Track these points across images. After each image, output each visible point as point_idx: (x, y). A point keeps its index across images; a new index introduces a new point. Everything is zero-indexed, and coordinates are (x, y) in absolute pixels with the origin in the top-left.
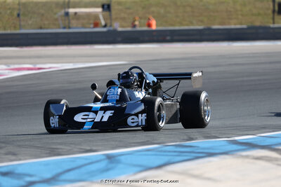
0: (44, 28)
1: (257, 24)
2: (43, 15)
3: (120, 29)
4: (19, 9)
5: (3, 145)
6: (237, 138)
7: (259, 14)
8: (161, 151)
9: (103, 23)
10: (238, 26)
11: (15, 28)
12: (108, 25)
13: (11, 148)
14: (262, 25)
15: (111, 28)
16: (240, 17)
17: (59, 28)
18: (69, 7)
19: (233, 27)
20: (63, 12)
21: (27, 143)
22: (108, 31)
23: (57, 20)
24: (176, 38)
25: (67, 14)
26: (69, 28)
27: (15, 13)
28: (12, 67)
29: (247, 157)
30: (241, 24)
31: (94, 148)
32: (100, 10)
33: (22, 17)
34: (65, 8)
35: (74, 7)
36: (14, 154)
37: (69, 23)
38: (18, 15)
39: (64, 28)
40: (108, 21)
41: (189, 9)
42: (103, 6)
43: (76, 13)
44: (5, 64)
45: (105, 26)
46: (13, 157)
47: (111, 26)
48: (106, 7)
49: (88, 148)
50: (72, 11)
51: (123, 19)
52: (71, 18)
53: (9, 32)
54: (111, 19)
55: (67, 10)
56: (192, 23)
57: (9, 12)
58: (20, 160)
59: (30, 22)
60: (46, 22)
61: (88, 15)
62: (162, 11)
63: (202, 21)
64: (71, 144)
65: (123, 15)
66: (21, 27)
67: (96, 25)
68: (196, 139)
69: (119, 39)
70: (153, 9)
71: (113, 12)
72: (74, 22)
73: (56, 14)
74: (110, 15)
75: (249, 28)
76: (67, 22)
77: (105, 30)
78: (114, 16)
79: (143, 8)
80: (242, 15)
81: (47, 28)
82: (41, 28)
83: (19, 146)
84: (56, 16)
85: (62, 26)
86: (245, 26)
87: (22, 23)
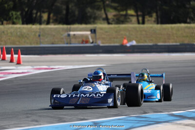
0: (55, 44)
1: (186, 42)
2: (54, 36)
3: (101, 45)
4: (40, 32)
5: (30, 115)
6: (174, 113)
7: (187, 36)
8: (127, 120)
9: (91, 41)
10: (174, 44)
11: (37, 43)
12: (94, 42)
13: (34, 117)
14: (189, 43)
15: (96, 44)
16: (175, 38)
17: (64, 44)
18: (70, 31)
19: (171, 44)
20: (66, 34)
21: (45, 114)
22: (95, 46)
23: (63, 38)
24: (136, 50)
25: (69, 35)
26: (70, 44)
27: (37, 34)
28: (35, 67)
29: (180, 124)
30: (176, 42)
31: (86, 118)
32: (89, 33)
33: (41, 37)
34: (67, 31)
35: (73, 31)
36: (37, 121)
37: (70, 41)
38: (39, 36)
39: (67, 44)
40: (94, 40)
41: (144, 33)
42: (91, 31)
43: (74, 35)
44: (31, 66)
45: (92, 43)
46: (36, 123)
47: (96, 43)
48: (93, 31)
49: (82, 118)
50: (72, 33)
51: (103, 38)
52: (71, 37)
53: (33, 46)
54: (96, 38)
55: (69, 33)
56: (146, 42)
57: (33, 33)
58: (40, 125)
59: (46, 40)
60: (56, 40)
61: (82, 36)
62: (127, 34)
63: (152, 40)
64: (72, 115)
65: (103, 36)
66: (41, 43)
67: (87, 42)
68: (149, 113)
69: (101, 51)
70: (122, 32)
71: (97, 34)
72: (73, 40)
73: (62, 35)
74: (96, 36)
75: (181, 45)
76: (69, 40)
77: (92, 45)
78: (98, 37)
79: (116, 32)
80: (177, 37)
81: (57, 44)
82: (53, 44)
83: (40, 116)
84: (62, 37)
85: (66, 42)
86: (178, 44)
87: (42, 41)
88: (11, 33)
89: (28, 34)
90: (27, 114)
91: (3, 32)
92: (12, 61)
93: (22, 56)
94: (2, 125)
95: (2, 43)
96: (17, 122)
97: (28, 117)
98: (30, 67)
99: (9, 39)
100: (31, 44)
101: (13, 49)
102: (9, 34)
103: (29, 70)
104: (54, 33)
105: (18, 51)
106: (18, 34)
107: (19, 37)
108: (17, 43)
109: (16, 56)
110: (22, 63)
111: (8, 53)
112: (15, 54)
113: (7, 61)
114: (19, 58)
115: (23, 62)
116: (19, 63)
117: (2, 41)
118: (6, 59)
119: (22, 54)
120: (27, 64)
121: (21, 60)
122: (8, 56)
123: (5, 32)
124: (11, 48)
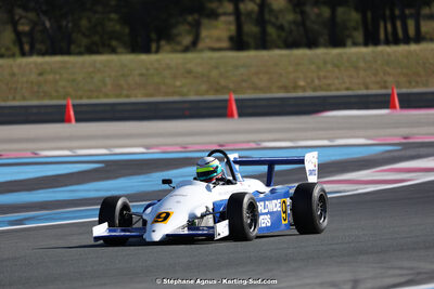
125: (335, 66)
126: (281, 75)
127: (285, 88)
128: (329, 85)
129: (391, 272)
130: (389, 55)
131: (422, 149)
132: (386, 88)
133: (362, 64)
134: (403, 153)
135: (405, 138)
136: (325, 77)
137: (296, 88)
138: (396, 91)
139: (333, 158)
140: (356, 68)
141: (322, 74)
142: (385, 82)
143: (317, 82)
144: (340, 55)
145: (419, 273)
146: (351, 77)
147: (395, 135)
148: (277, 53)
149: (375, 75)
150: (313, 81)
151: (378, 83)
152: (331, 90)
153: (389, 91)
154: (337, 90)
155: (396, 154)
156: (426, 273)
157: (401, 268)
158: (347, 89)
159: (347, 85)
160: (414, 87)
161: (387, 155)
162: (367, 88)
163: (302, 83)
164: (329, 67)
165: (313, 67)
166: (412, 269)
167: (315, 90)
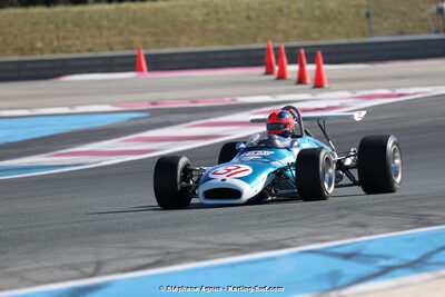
88: (300, 12)
89: (340, 13)
90: (340, 208)
91: (280, 10)
92: (301, 80)
93: (325, 67)
94: (278, 238)
95: (279, 37)
96: (314, 231)
97: (341, 217)
98: (347, 94)
99: (295, 27)
100: (348, 36)
101: (302, 51)
102: (295, 15)
103: (343, 101)
104: (404, 8)
105: (316, 54)
106: (317, 12)
107: (319, 20)
108: (315, 35)
109: (310, 68)
110: (326, 85)
111: (291, 62)
112: (309, 62)
113: (291, 80)
114: (319, 72)
115: (330, 81)
116: (319, 84)
117: (277, 32)
118: (289, 76)
119: (326, 62)
120: (339, 85)
121: (325, 77)
122: (292, 69)
123: (285, 11)
124: (298, 48)
125: (77, 25)
126: (16, 36)
127: (20, 50)
128: (70, 46)
129: (139, 252)
130: (135, 12)
131: (171, 116)
132: (131, 48)
133: (105, 23)
134: (151, 120)
135: (154, 104)
136: (64, 38)
137: (32, 50)
138: (143, 52)
139: (75, 128)
140: (99, 27)
141: (62, 34)
142: (131, 42)
143: (55, 43)
144: (80, 12)
145: (168, 253)
146: (93, 37)
147: (143, 100)
148: (11, 11)
149: (120, 34)
150: (51, 42)
151: (123, 43)
152: (72, 52)
153: (135, 52)
154: (79, 51)
155: (144, 121)
156: (177, 253)
157: (149, 248)
158: (90, 51)
159: (89, 46)
160: (164, 47)
161: (134, 123)
162: (112, 49)
163: (39, 45)
164: (70, 26)
165: (52, 27)
166: (160, 248)
167: (54, 52)
